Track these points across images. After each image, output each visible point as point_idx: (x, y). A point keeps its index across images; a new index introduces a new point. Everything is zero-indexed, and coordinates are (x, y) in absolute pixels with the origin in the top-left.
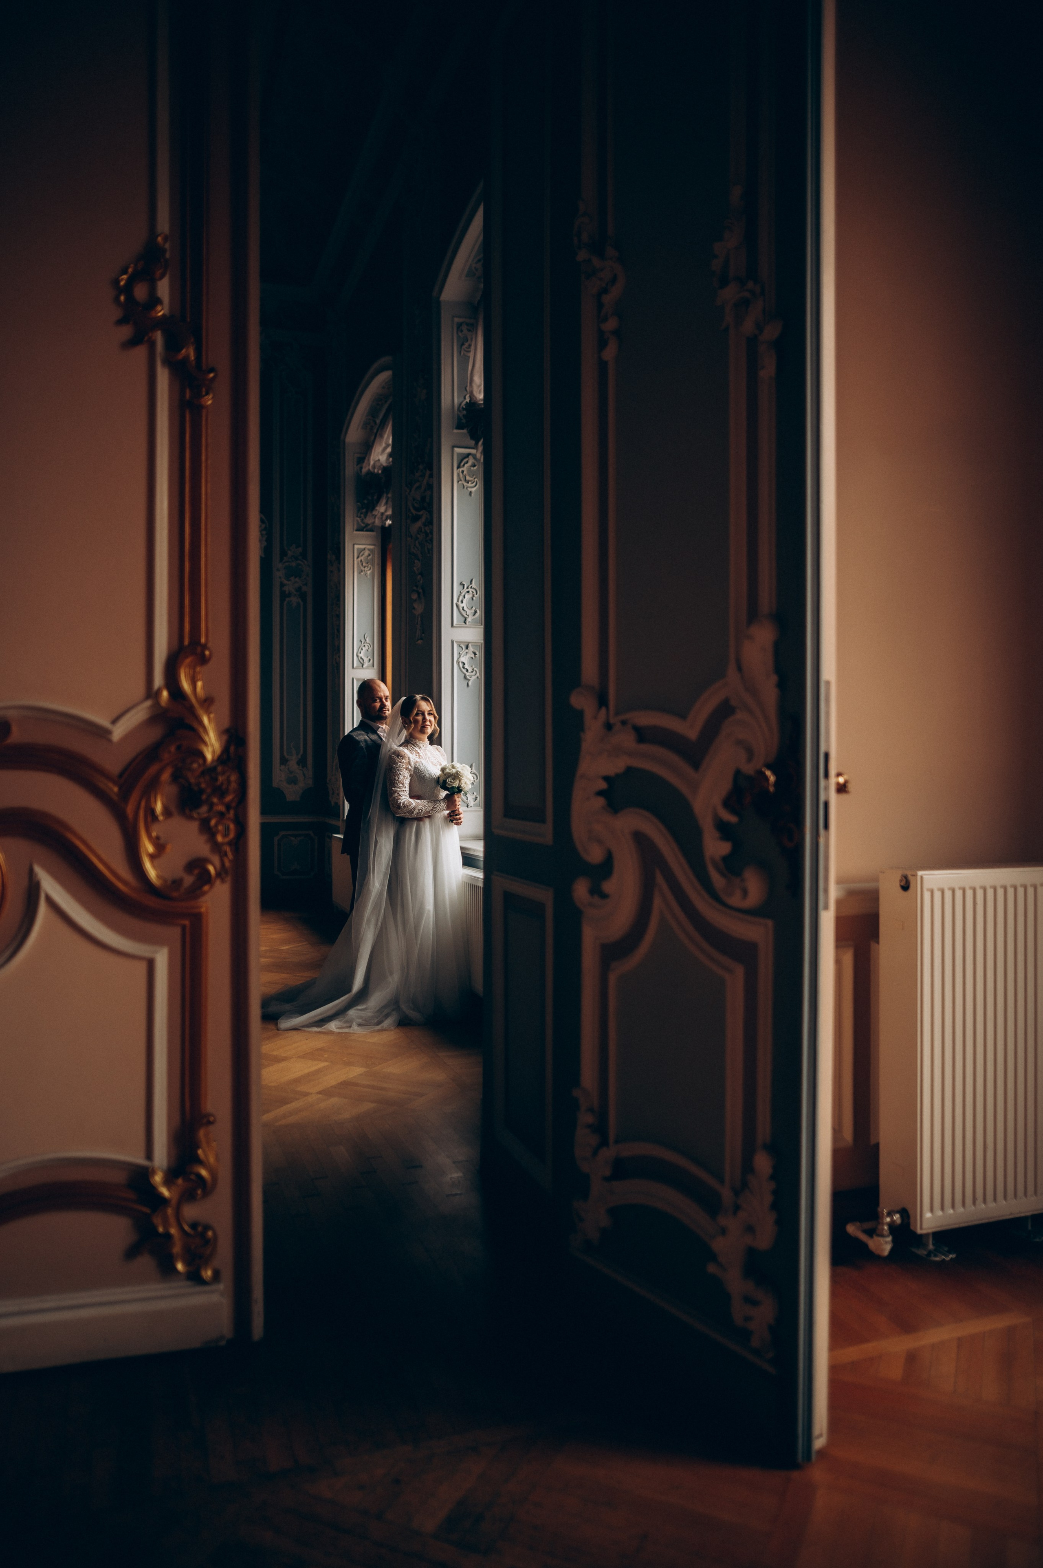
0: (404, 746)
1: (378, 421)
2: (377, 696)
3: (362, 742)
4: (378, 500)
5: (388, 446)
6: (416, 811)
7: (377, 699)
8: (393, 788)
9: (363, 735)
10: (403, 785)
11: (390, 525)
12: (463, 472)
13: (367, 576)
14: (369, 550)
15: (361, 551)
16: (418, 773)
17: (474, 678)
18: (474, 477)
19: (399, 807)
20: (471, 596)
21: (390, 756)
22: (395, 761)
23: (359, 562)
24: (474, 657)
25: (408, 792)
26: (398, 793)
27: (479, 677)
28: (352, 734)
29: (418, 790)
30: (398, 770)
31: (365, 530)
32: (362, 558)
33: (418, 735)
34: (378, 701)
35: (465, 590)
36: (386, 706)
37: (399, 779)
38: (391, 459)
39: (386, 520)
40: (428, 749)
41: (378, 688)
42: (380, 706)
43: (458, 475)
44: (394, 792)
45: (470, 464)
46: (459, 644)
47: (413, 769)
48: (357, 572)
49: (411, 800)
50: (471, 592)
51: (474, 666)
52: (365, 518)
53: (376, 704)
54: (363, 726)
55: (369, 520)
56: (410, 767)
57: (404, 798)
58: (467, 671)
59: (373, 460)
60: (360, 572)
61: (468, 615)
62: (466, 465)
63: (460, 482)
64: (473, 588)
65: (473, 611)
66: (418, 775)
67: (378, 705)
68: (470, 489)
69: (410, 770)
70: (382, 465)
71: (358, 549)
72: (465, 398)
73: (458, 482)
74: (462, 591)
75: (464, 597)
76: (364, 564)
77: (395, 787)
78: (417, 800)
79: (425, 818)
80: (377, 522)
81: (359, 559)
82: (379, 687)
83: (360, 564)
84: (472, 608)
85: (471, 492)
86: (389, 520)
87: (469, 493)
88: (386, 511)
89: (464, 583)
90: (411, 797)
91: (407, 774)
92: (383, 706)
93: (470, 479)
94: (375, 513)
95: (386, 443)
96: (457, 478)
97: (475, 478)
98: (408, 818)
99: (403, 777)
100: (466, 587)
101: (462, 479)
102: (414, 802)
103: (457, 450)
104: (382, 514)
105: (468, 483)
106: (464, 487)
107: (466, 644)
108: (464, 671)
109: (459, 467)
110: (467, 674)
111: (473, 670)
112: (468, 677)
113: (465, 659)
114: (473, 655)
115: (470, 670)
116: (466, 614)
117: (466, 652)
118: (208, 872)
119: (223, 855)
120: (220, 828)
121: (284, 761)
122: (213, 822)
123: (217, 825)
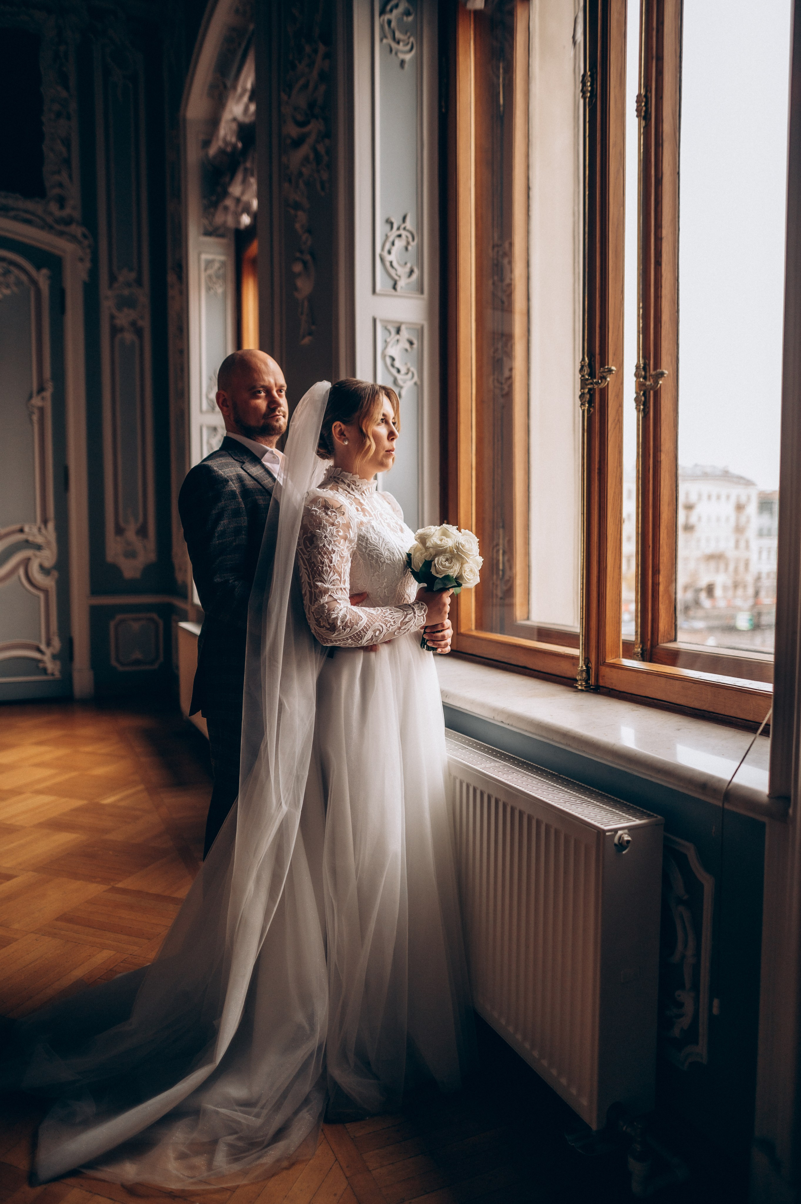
2: (262, 383)
3: (232, 480)
7: (261, 389)
10: (340, 575)
12: (389, 22)
16: (366, 548)
17: (410, 384)
18: (409, 34)
19: (333, 627)
20: (405, 242)
24: (409, 348)
27: (419, 383)
28: (209, 463)
29: (364, 586)
30: (330, 543)
35: (395, 232)
37: (331, 562)
42: (268, 406)
43: (382, 27)
44: (320, 592)
46: (385, 324)
49: (355, 608)
50: (404, 237)
51: (409, 364)
61: (399, 277)
62: (395, 12)
63: (385, 41)
64: (408, 231)
65: (407, 269)
67: (262, 403)
68: (401, 55)
69: (351, 541)
73: (381, 40)
74: (389, 234)
75: (393, 245)
78: (366, 609)
82: (266, 364)
84: (406, 264)
85: (403, 61)
87: (399, 60)
89: (393, 221)
92: (273, 405)
93: (402, 38)
96: (380, 30)
97: (409, 38)
99: (339, 559)
100: (395, 226)
105: (398, 43)
106: (391, 51)
107: (397, 325)
108: (394, 371)
109: (382, 12)
110: (399, 377)
111: (408, 370)
112: (400, 382)
113: (394, 351)
114: (407, 346)
115: (403, 370)
116: (397, 275)
117: (398, 341)
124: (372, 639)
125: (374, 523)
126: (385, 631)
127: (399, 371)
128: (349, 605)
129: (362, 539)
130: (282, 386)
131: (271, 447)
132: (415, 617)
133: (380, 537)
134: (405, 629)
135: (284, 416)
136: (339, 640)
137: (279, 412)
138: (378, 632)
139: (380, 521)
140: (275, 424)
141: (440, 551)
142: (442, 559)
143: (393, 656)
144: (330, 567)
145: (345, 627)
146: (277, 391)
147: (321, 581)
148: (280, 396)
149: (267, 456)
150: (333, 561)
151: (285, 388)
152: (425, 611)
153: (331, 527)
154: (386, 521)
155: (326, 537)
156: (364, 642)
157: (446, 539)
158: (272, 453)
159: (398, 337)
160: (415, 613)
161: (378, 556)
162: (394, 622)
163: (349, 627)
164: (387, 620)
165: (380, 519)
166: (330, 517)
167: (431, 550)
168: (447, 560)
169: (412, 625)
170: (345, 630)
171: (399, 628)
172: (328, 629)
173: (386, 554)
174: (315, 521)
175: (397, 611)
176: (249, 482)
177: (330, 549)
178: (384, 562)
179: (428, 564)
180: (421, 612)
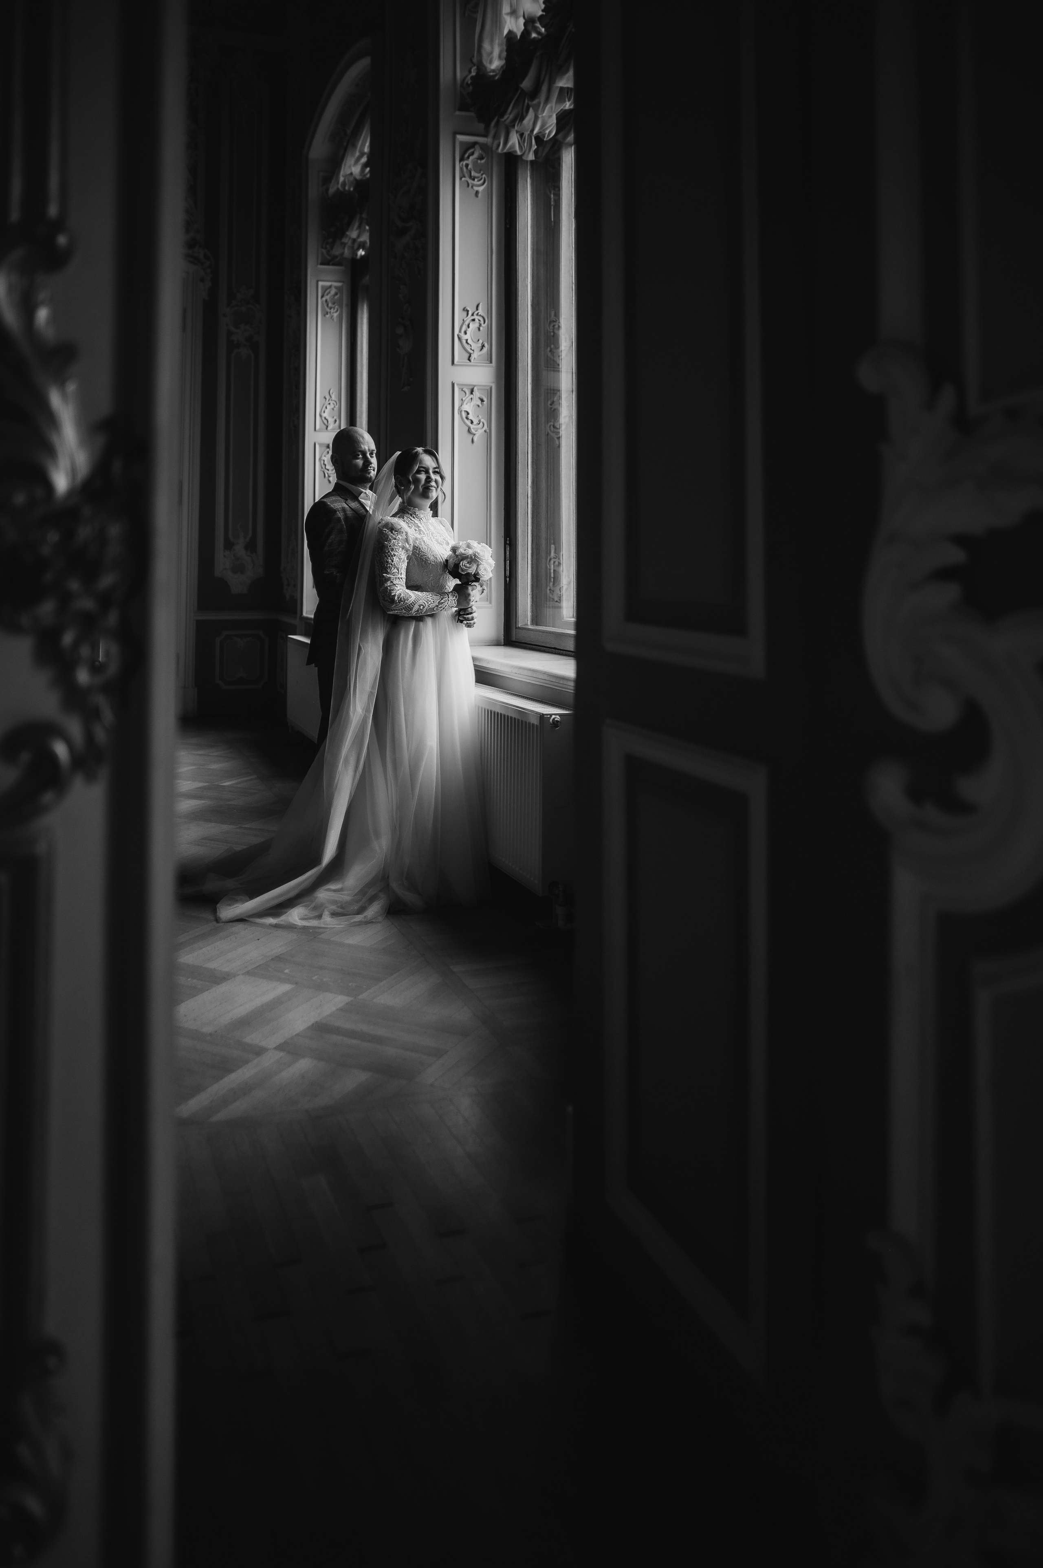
0: (399, 517)
1: (349, 132)
3: (339, 511)
4: (349, 225)
5: (362, 154)
6: (416, 607)
7: (359, 453)
8: (385, 575)
9: (340, 502)
10: (398, 570)
11: (362, 257)
12: (467, 167)
13: (333, 320)
14: (336, 288)
15: (326, 289)
16: (418, 554)
17: (481, 431)
19: (392, 600)
20: (477, 325)
21: (381, 531)
22: (388, 537)
23: (324, 303)
24: (480, 405)
25: (405, 580)
26: (392, 582)
27: (488, 431)
29: (417, 579)
30: (392, 550)
31: (331, 263)
32: (327, 297)
33: (418, 501)
34: (360, 456)
35: (470, 317)
36: (371, 463)
37: (393, 562)
38: (368, 169)
39: (358, 249)
40: (430, 522)
41: (361, 439)
42: (364, 464)
43: (461, 171)
45: (476, 155)
46: (462, 387)
47: (411, 549)
48: (322, 314)
49: (408, 591)
50: (477, 320)
51: (480, 417)
52: (332, 248)
53: (358, 460)
54: (339, 490)
55: (337, 251)
56: (407, 546)
57: (400, 588)
58: (472, 422)
59: (343, 176)
60: (325, 314)
61: (473, 351)
62: (471, 158)
63: (463, 179)
64: (480, 315)
65: (480, 345)
66: (418, 558)
67: (360, 462)
68: (476, 188)
69: (407, 550)
70: (355, 179)
71: (323, 287)
72: (470, 72)
73: (461, 179)
74: (465, 319)
75: (469, 327)
76: (330, 305)
77: (387, 573)
78: (416, 592)
79: (426, 617)
80: (347, 252)
81: (324, 299)
82: (363, 438)
83: (325, 305)
84: (478, 340)
85: (477, 193)
86: (361, 250)
87: (475, 192)
88: (359, 236)
89: (468, 309)
90: (408, 587)
91: (404, 556)
92: (367, 463)
93: (477, 175)
94: (345, 240)
95: (360, 152)
96: (460, 175)
97: (481, 177)
98: (404, 617)
99: (398, 560)
100: (470, 313)
101: (466, 175)
102: (413, 595)
103: (460, 138)
104: (354, 240)
105: (474, 179)
106: (468, 185)
107: (470, 388)
108: (468, 422)
109: (461, 160)
110: (472, 427)
111: (480, 421)
112: (473, 431)
113: (467, 407)
114: (479, 402)
115: (475, 421)
116: (471, 349)
117: (471, 399)
118: (52, 758)
119: (90, 716)
120: (85, 651)
121: (229, 545)
122: (68, 639)
123: (76, 644)
124: (418, 611)
125: (425, 539)
126: (427, 606)
128: (405, 588)
129: (415, 548)
130: (373, 450)
131: (365, 490)
132: (449, 600)
133: (428, 548)
134: (441, 607)
135: (374, 470)
136: (397, 610)
137: (370, 468)
138: (422, 607)
139: (431, 538)
140: (368, 475)
141: (464, 557)
142: (465, 562)
144: (392, 564)
145: (400, 601)
146: (370, 454)
147: (386, 573)
148: (372, 457)
149: (362, 495)
150: (394, 561)
151: (375, 452)
152: (456, 597)
153: (394, 541)
154: (435, 538)
155: (390, 546)
156: (413, 612)
157: (468, 549)
158: (366, 493)
159: (472, 396)
160: (449, 598)
161: (426, 559)
162: (434, 602)
163: (402, 601)
164: (428, 600)
165: (431, 536)
166: (394, 534)
167: (459, 556)
168: (468, 563)
169: (446, 606)
170: (400, 603)
171: (437, 606)
172: (389, 602)
173: (432, 558)
174: (384, 537)
175: (437, 595)
176: (349, 512)
177: (392, 554)
178: (431, 563)
179: (457, 566)
180: (453, 597)
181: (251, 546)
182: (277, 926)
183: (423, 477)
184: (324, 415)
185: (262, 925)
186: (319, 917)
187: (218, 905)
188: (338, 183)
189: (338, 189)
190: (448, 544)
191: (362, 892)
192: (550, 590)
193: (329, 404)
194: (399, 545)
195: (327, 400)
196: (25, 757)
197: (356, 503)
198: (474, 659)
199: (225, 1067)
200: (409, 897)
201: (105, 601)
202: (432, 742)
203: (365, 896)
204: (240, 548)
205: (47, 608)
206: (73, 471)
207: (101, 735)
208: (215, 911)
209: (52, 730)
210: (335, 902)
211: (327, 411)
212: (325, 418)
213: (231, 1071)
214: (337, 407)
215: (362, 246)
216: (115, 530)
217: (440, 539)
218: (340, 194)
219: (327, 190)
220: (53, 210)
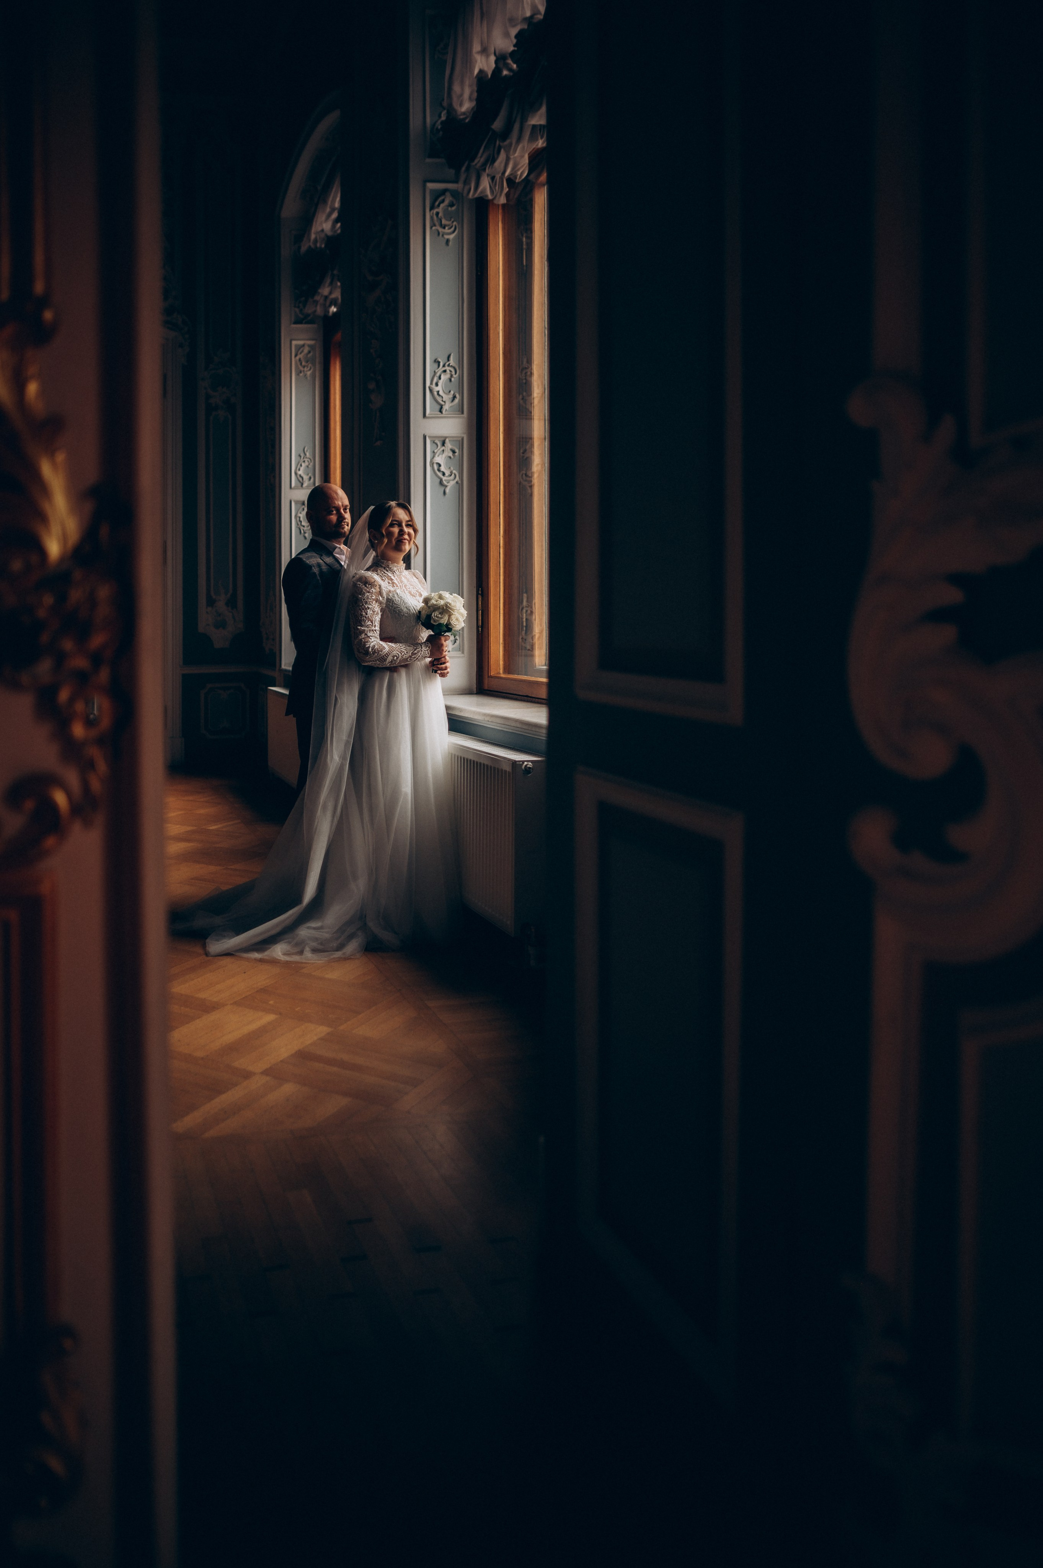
0: (373, 571)
1: (320, 187)
2: (334, 505)
3: (314, 566)
4: (322, 281)
5: (333, 209)
6: (390, 658)
7: (333, 509)
9: (315, 557)
10: (372, 623)
11: (334, 313)
12: (437, 214)
13: (307, 378)
14: (309, 345)
15: (300, 348)
17: (453, 483)
18: (452, 221)
20: (448, 376)
21: (355, 585)
22: (362, 591)
23: (298, 361)
24: (452, 457)
25: (378, 632)
26: (366, 634)
27: (460, 482)
30: (366, 603)
31: (305, 322)
32: (301, 356)
33: (391, 554)
34: (334, 512)
35: (441, 369)
36: (345, 519)
37: (367, 614)
38: (339, 225)
39: (331, 306)
40: (403, 574)
41: (335, 495)
42: (338, 519)
43: (432, 218)
44: (360, 632)
45: (446, 203)
46: (434, 439)
47: (385, 601)
48: (296, 373)
49: (381, 643)
50: (448, 371)
51: (452, 468)
52: (305, 306)
53: (332, 516)
54: (315, 546)
55: (309, 309)
56: (381, 599)
57: (374, 641)
59: (315, 233)
60: (299, 373)
61: (445, 402)
62: (442, 205)
63: (434, 228)
64: (451, 366)
65: (451, 396)
66: (391, 609)
67: (334, 518)
68: (447, 237)
69: (381, 603)
70: (327, 235)
71: (297, 346)
72: (440, 116)
73: (431, 228)
74: (436, 371)
75: (440, 378)
76: (304, 363)
77: (362, 626)
78: (390, 644)
79: (400, 668)
80: (320, 311)
81: (298, 357)
82: (336, 493)
83: (299, 363)
84: (450, 392)
85: (448, 242)
86: (333, 307)
87: (445, 240)
88: (330, 293)
89: (440, 360)
90: (382, 639)
91: (377, 609)
92: (341, 518)
93: (447, 223)
94: (317, 298)
95: (331, 207)
96: (430, 224)
97: (452, 223)
98: (378, 667)
100: (441, 364)
101: (437, 226)
102: (387, 646)
103: (430, 186)
104: (326, 298)
105: (444, 228)
106: (439, 234)
107: (443, 439)
108: (440, 475)
109: (432, 208)
110: (444, 478)
111: (451, 473)
112: (445, 483)
113: (439, 459)
114: (451, 454)
115: (447, 473)
116: (442, 401)
117: (443, 450)
118: (53, 806)
119: (86, 766)
120: (80, 706)
121: (211, 602)
122: (64, 695)
123: (72, 700)
124: (392, 662)
125: (398, 591)
126: (400, 657)
127: (444, 474)
128: (378, 640)
129: (390, 601)
130: (347, 506)
131: (340, 545)
132: (422, 651)
133: (401, 600)
134: (415, 658)
135: (348, 525)
136: (371, 661)
137: (344, 523)
138: (396, 658)
139: (404, 590)
141: (436, 608)
142: (437, 613)
143: (408, 674)
144: (366, 617)
145: (374, 652)
146: (343, 510)
147: (360, 626)
148: (345, 512)
150: (368, 613)
151: (349, 507)
152: (429, 648)
153: (368, 594)
154: (408, 590)
155: (364, 599)
156: (387, 664)
157: (440, 600)
158: (340, 548)
159: (443, 448)
160: (422, 648)
161: (399, 611)
162: (407, 652)
163: (376, 653)
164: (402, 651)
165: (404, 588)
166: (367, 588)
167: (431, 608)
168: (440, 613)
169: (419, 656)
170: (374, 654)
171: (411, 657)
172: (364, 654)
174: (358, 590)
175: (410, 646)
176: (324, 568)
177: (366, 607)
178: (404, 615)
179: (429, 617)
180: (426, 648)
181: (231, 603)
182: (261, 961)
183: (396, 530)
184: (300, 473)
185: (248, 959)
186: (301, 953)
187: (207, 940)
188: (310, 240)
189: (310, 247)
190: (421, 595)
191: (341, 930)
192: (522, 638)
193: (304, 461)
194: (373, 598)
195: (302, 458)
196: (29, 805)
197: (331, 558)
198: (448, 708)
199: (216, 1088)
200: (386, 936)
201: (96, 660)
202: (407, 787)
203: (343, 935)
204: (221, 605)
205: (44, 667)
206: (64, 538)
207: (96, 785)
208: (204, 946)
209: (50, 780)
210: (316, 939)
211: (302, 469)
212: (300, 476)
213: (220, 1093)
214: (312, 464)
215: (334, 302)
216: (104, 592)
217: (413, 591)
218: (310, 250)
219: (299, 248)
220: (39, 287)
